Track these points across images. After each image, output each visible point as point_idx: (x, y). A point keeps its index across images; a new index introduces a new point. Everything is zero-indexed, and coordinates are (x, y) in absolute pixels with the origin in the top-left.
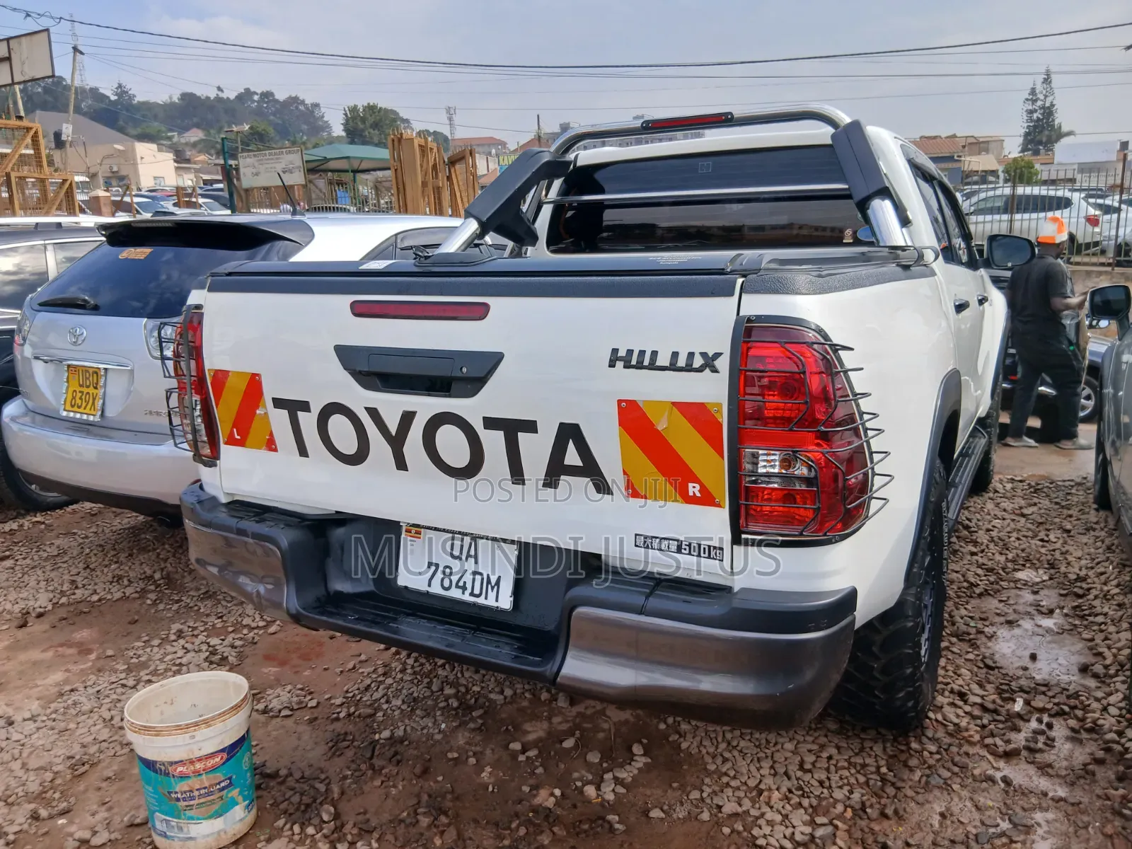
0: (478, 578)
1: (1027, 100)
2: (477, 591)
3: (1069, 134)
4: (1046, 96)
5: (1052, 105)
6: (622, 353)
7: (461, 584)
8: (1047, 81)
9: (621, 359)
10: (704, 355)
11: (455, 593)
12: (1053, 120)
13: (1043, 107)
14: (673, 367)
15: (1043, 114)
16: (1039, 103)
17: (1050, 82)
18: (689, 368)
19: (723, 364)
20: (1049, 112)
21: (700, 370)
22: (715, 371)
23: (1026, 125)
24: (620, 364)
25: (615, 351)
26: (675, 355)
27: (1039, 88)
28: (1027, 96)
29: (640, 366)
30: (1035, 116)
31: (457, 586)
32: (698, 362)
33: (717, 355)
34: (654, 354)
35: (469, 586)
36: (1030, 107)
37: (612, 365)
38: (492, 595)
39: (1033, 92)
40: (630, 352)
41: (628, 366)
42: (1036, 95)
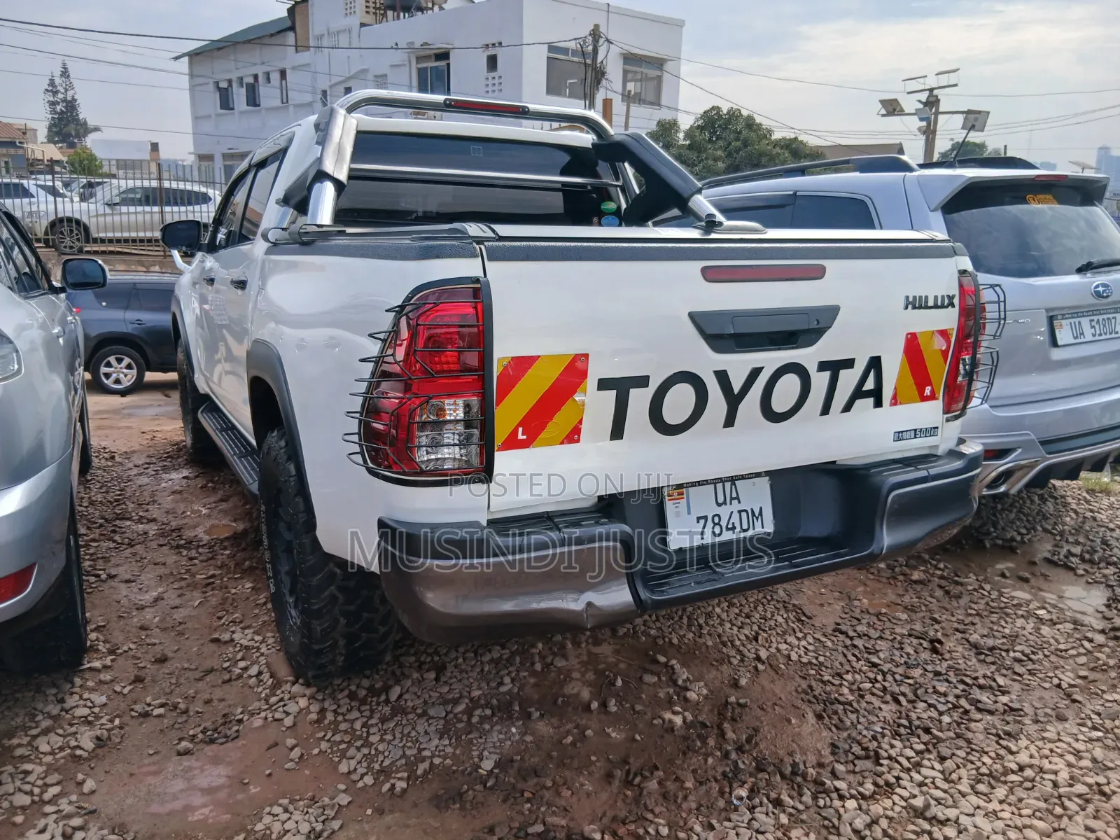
0: (744, 515)
1: (47, 90)
2: (745, 527)
3: (96, 129)
4: (66, 90)
5: (74, 100)
6: (911, 299)
7: (730, 526)
8: (65, 73)
9: (910, 303)
10: (948, 296)
11: (727, 536)
12: (77, 115)
13: (65, 100)
14: (936, 307)
15: (66, 107)
16: (61, 96)
17: (68, 76)
18: (943, 306)
19: (956, 301)
20: (71, 105)
21: (947, 307)
22: (953, 306)
23: (50, 116)
24: (910, 307)
25: (907, 298)
26: (936, 297)
27: (58, 81)
28: (47, 87)
29: (920, 307)
30: (58, 108)
31: (728, 529)
32: (946, 302)
33: (953, 297)
34: (926, 297)
35: (737, 525)
36: (52, 99)
37: (906, 308)
38: (758, 524)
39: (52, 83)
40: (915, 298)
41: (914, 308)
42: (56, 87)
